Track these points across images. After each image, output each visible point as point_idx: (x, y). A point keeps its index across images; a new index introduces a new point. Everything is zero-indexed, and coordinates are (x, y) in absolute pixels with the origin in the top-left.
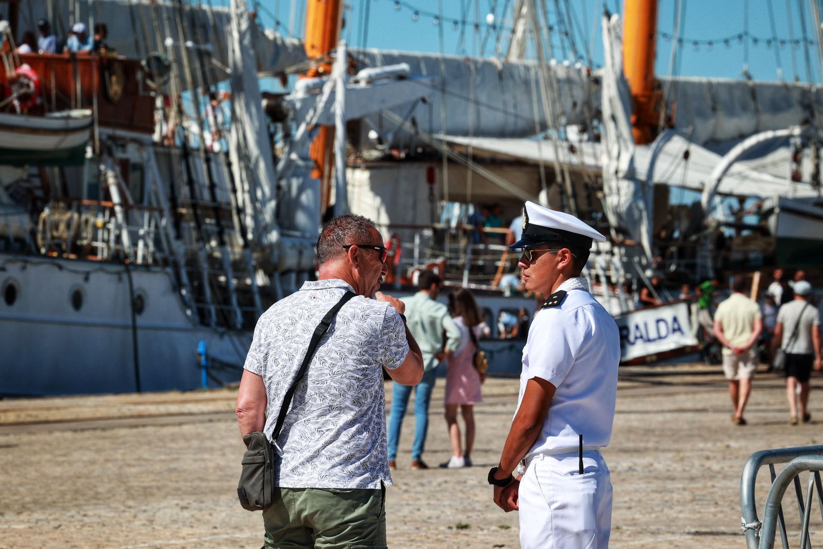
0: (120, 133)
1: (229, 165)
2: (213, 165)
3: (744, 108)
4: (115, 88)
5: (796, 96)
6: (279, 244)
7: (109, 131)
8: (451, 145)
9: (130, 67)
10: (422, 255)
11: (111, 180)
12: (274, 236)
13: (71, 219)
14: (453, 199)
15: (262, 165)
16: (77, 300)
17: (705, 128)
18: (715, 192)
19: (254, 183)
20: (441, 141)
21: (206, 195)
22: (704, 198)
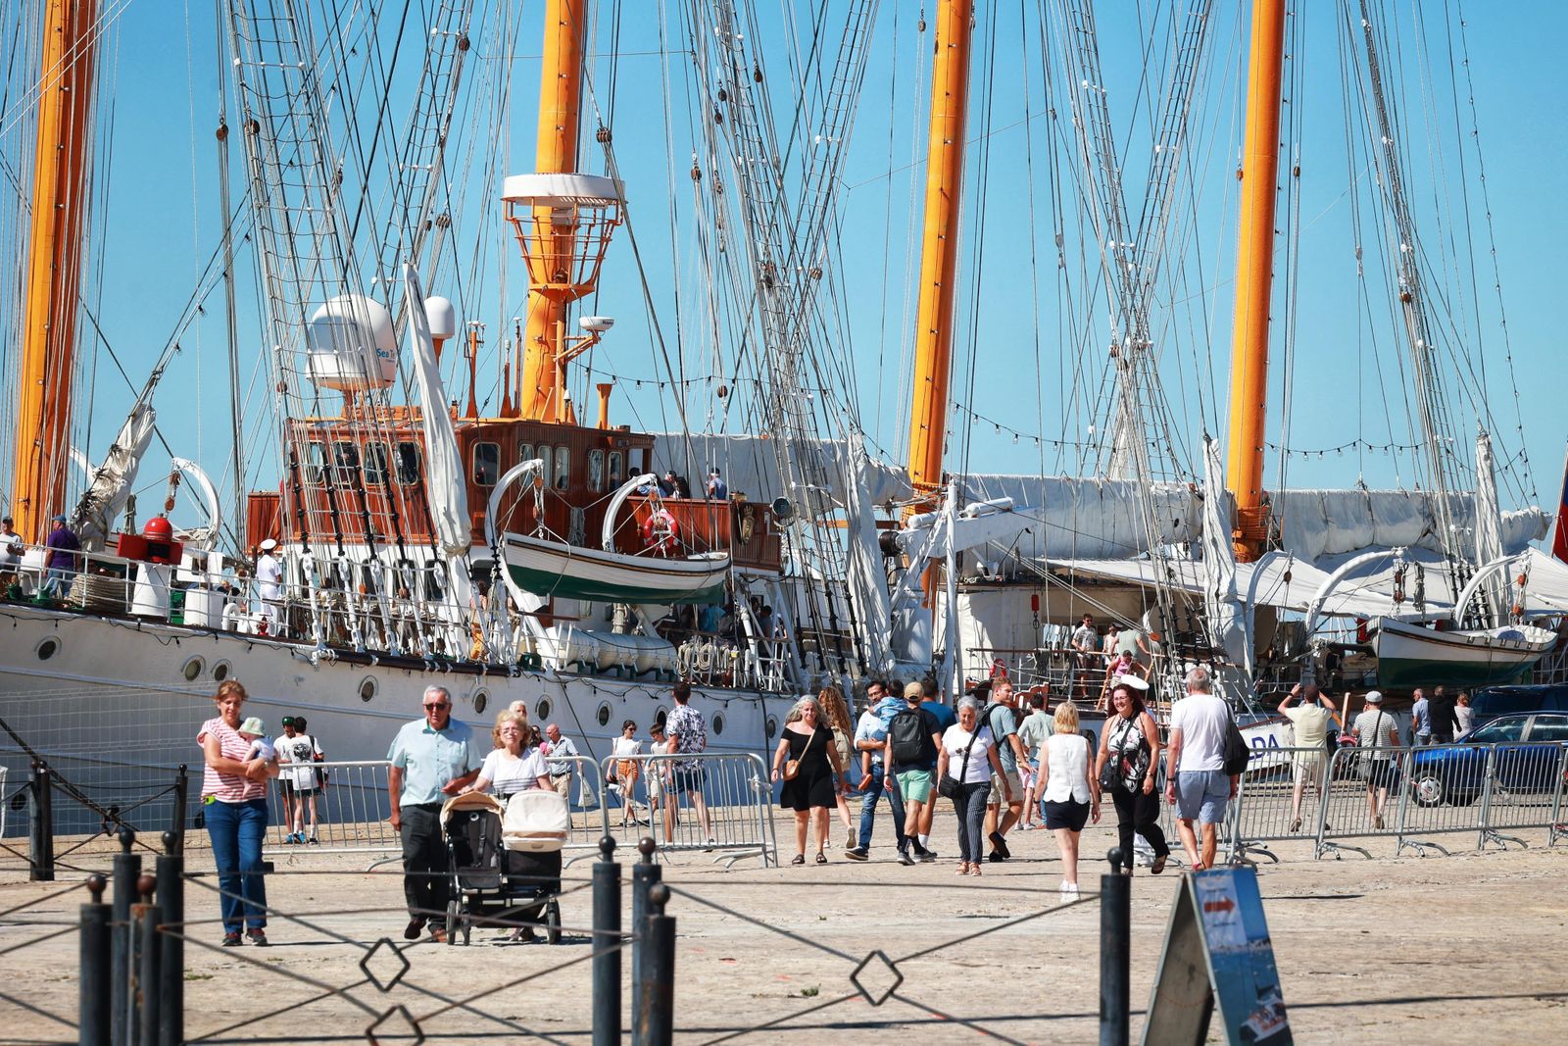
0: (750, 570)
1: (849, 598)
2: (833, 597)
3: (1359, 520)
4: (746, 529)
5: (1416, 504)
6: (895, 671)
7: (742, 569)
8: (1052, 568)
9: (758, 510)
10: (1025, 679)
11: (744, 616)
12: (891, 664)
13: (706, 651)
14: (1054, 622)
15: (878, 597)
16: (718, 725)
17: (1316, 543)
18: (1319, 612)
19: (872, 614)
20: (1041, 564)
21: (827, 625)
22: (1307, 618)
